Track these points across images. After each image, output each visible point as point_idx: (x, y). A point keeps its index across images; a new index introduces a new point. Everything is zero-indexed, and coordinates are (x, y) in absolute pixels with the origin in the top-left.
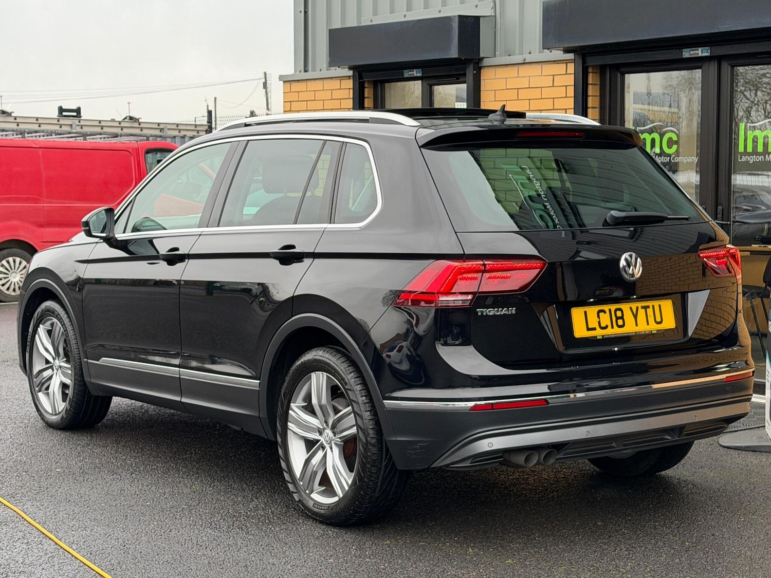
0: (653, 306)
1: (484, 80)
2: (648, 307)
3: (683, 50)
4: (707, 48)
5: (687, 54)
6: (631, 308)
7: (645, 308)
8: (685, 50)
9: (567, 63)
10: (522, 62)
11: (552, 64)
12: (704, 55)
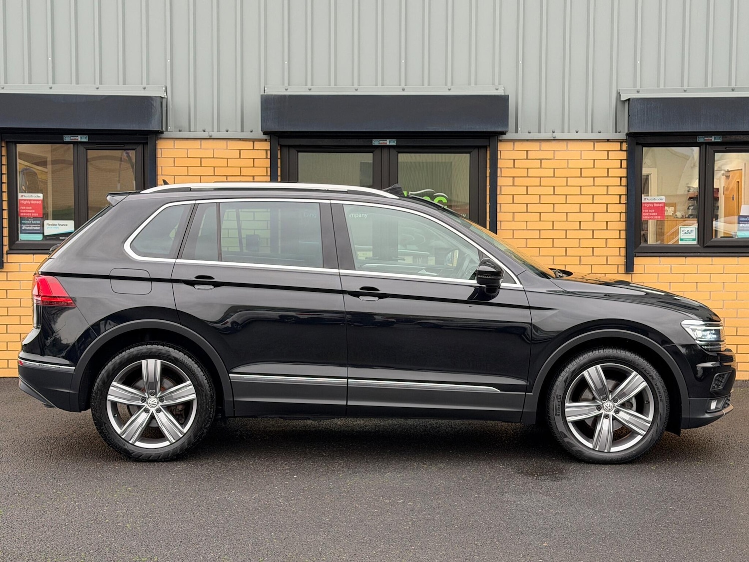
1: (161, 149)
3: (373, 140)
4: (394, 140)
5: (376, 142)
8: (375, 140)
9: (254, 142)
10: (209, 137)
12: (391, 144)
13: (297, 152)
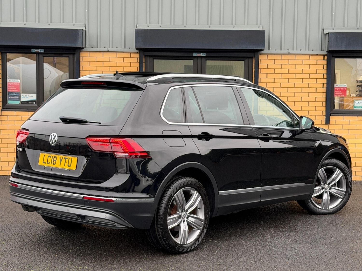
0: (69, 159)
1: (82, 57)
2: (67, 158)
3: (193, 53)
4: (204, 53)
5: (195, 54)
6: (60, 157)
7: (66, 159)
9: (131, 53)
10: (107, 51)
11: (123, 53)
12: (203, 55)
13: (153, 59)
